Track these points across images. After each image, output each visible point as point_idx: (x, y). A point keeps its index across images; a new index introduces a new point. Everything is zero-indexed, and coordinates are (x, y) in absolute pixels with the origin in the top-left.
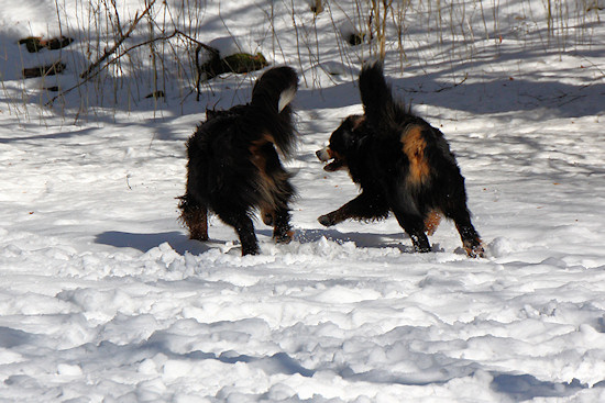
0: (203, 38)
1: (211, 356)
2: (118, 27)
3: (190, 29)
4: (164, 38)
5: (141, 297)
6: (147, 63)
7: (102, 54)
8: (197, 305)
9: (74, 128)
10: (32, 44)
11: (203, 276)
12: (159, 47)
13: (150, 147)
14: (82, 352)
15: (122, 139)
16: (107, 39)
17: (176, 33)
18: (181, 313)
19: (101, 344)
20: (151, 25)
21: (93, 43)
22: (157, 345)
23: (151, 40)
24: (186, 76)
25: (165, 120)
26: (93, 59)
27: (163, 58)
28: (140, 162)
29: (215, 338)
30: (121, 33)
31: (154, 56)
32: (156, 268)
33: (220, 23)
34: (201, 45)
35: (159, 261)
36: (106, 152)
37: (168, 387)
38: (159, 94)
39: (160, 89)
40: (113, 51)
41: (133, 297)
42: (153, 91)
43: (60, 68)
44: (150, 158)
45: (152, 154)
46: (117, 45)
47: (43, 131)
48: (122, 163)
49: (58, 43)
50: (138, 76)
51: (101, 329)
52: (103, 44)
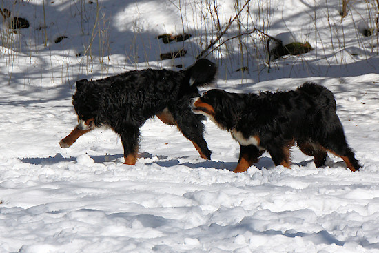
0: (272, 33)
1: (279, 233)
2: (219, 27)
3: (263, 28)
4: (247, 33)
5: (235, 196)
6: (237, 49)
7: (209, 44)
8: (270, 201)
10: (166, 39)
11: (274, 183)
12: (245, 39)
14: (200, 231)
16: (212, 34)
17: (255, 30)
18: (260, 206)
19: (211, 225)
20: (239, 25)
21: (204, 37)
22: (246, 226)
23: (239, 35)
24: (261, 57)
25: (248, 85)
26: (204, 47)
27: (247, 46)
29: (282, 221)
30: (221, 31)
31: (241, 45)
32: (244, 177)
33: (282, 24)
34: (271, 38)
35: (246, 174)
37: (253, 252)
38: (244, 69)
39: (246, 65)
40: (216, 42)
41: (230, 196)
42: (241, 67)
43: (183, 53)
46: (218, 38)
49: (182, 38)
50: (232, 57)
51: (211, 216)
52: (210, 38)
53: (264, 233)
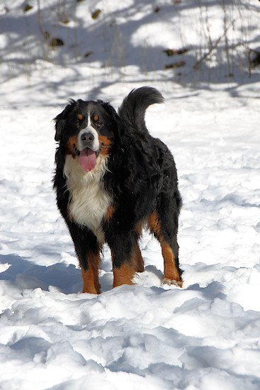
0: (252, 46)
1: (254, 205)
2: (210, 42)
3: (246, 42)
4: (233, 47)
5: (220, 177)
6: (225, 60)
7: (203, 55)
8: (248, 180)
9: (189, 93)
10: (169, 53)
11: (251, 166)
12: (230, 51)
13: (226, 102)
14: (193, 204)
15: (212, 98)
16: (205, 48)
17: (239, 44)
18: (240, 185)
19: (202, 201)
20: (227, 40)
21: (198, 51)
22: (231, 199)
23: (227, 48)
24: (244, 65)
25: (235, 88)
26: (199, 58)
27: (233, 57)
28: (222, 109)
29: (256, 197)
30: (211, 45)
31: (228, 56)
32: (228, 162)
34: (251, 50)
35: (230, 159)
36: (205, 104)
37: (234, 221)
38: (231, 75)
39: (231, 72)
40: (208, 54)
41: (217, 177)
42: (228, 74)
43: (182, 64)
44: (226, 108)
45: (227, 105)
46: (210, 51)
47: (175, 95)
48: (212, 110)
49: (181, 52)
50: (221, 66)
51: (202, 193)
52: (203, 51)
53: (243, 205)
